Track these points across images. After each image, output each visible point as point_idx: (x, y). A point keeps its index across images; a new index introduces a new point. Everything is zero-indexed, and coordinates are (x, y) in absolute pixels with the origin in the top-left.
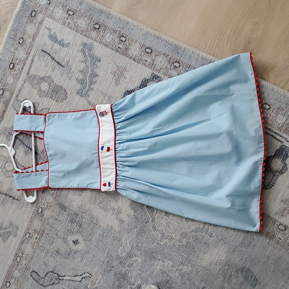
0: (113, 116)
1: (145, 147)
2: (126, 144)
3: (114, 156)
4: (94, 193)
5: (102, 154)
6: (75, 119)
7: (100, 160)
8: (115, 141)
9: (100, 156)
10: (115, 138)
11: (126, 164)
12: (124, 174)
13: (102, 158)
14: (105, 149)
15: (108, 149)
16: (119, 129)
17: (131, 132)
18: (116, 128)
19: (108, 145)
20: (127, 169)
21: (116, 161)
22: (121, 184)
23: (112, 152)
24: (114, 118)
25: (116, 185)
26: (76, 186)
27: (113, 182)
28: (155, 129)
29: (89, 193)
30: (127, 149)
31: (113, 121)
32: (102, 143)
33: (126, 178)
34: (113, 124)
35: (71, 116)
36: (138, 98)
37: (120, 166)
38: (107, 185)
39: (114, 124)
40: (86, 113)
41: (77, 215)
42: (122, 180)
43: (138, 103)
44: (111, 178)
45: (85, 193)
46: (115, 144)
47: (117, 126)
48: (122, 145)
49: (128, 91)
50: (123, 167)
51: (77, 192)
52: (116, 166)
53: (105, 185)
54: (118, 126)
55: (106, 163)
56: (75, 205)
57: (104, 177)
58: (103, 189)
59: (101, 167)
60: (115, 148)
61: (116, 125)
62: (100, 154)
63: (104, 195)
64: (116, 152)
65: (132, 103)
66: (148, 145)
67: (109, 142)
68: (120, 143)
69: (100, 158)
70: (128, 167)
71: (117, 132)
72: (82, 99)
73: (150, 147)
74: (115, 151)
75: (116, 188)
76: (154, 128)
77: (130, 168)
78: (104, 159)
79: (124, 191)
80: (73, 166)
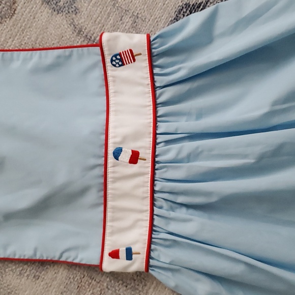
0: (152, 67)
1: (245, 156)
3: (149, 176)
5: (116, 169)
7: (109, 186)
8: (155, 134)
9: (109, 176)
10: (155, 127)
11: (181, 199)
12: (173, 227)
13: (116, 180)
14: (125, 156)
15: (135, 158)
16: (165, 104)
17: (200, 114)
18: (159, 101)
19: (135, 146)
20: (182, 213)
21: (153, 192)
22: (162, 255)
23: (144, 166)
24: (156, 71)
25: (149, 257)
26: (28, 254)
27: (140, 248)
28: (278, 107)
30: (190, 158)
31: (149, 81)
32: (118, 139)
34: (149, 89)
35: (25, 60)
36: (222, 23)
37: (164, 204)
38: (123, 254)
39: (154, 88)
40: (70, 56)
42: (167, 243)
43: (223, 35)
45: (50, 274)
46: (155, 144)
47: (161, 94)
49: (187, 5)
50: (172, 209)
51: (29, 270)
52: (152, 204)
53: (115, 255)
54: (165, 95)
55: (125, 195)
57: (112, 233)
58: (109, 265)
59: (109, 204)
60: (154, 156)
61: (158, 92)
62: (109, 170)
63: (106, 282)
64: (157, 166)
65: (205, 36)
66: (258, 150)
67: (136, 136)
68: (167, 142)
69: (109, 180)
70: (184, 210)
71: (161, 111)
73: (261, 157)
74: (154, 162)
75: (148, 265)
76: (275, 103)
77: (191, 211)
78: (118, 185)
79: (169, 274)
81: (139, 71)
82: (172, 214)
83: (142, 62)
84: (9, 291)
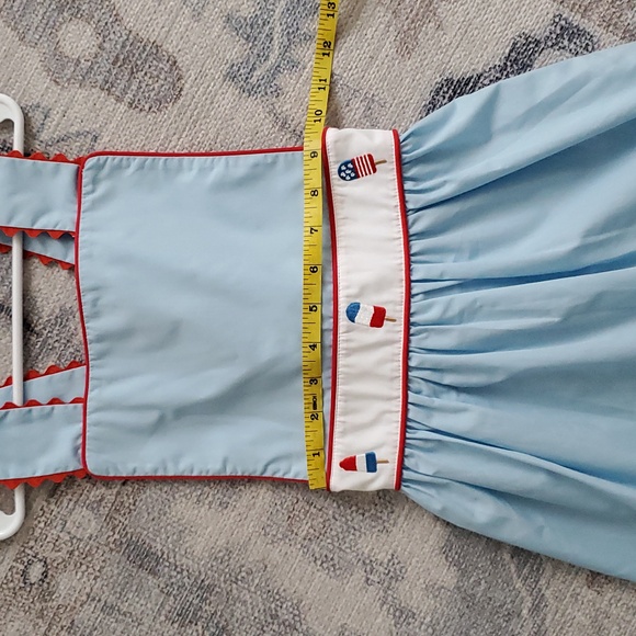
0: (401, 180)
1: (547, 313)
2: (462, 298)
3: (401, 345)
4: (289, 497)
5: (352, 335)
6: (222, 186)
7: (341, 362)
8: (409, 282)
9: (341, 345)
10: (409, 271)
11: (448, 379)
12: (438, 421)
14: (365, 316)
15: (379, 318)
17: (476, 250)
18: (412, 231)
19: (380, 299)
20: (451, 399)
21: (407, 368)
22: (423, 464)
23: (393, 330)
24: (408, 185)
25: (401, 467)
26: (213, 468)
27: (388, 454)
28: (593, 239)
29: (264, 495)
30: (462, 317)
31: (397, 201)
32: (353, 291)
33: (446, 440)
34: (398, 213)
35: (202, 171)
36: (506, 112)
37: (424, 387)
38: (361, 463)
39: (405, 212)
40: (274, 163)
41: (205, 590)
42: (429, 445)
43: (507, 129)
44: (382, 437)
45: (247, 495)
46: (409, 296)
47: (414, 222)
48: (442, 299)
49: (449, 81)
50: (436, 395)
51: (212, 493)
52: (406, 388)
55: (365, 375)
56: (198, 549)
57: (344, 433)
58: (341, 481)
59: (340, 388)
60: (408, 314)
61: (411, 218)
62: (341, 337)
63: (331, 508)
64: (413, 330)
66: (566, 303)
67: (381, 285)
68: (428, 294)
69: (340, 352)
70: (453, 395)
71: (416, 246)
72: (250, 103)
74: (408, 324)
75: (400, 479)
76: (589, 233)
77: (463, 396)
78: (353, 359)
80: (211, 384)
81: (381, 186)
82: (437, 402)
83: (388, 173)
84: (180, 528)
